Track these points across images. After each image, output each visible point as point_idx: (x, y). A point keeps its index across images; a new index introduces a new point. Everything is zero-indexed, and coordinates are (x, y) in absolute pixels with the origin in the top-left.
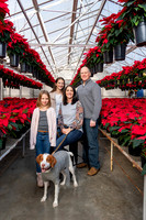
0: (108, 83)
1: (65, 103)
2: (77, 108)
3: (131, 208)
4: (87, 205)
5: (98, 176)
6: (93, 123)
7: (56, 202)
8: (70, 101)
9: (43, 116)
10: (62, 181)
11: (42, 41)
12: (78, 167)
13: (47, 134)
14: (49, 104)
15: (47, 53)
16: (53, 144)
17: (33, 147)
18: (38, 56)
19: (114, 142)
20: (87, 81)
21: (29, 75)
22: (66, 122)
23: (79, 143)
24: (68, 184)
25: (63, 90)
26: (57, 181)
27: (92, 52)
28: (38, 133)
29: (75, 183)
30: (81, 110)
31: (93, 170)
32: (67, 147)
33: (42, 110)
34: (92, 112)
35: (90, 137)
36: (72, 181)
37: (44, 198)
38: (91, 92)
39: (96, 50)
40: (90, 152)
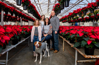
0: (63, 20)
1: (45, 25)
4: (53, 63)
5: (58, 53)
6: (56, 32)
8: (47, 24)
9: (36, 29)
13: (38, 36)
14: (39, 25)
16: (40, 40)
17: (32, 41)
18: (35, 7)
20: (54, 16)
22: (46, 32)
28: (34, 36)
29: (49, 55)
30: (51, 27)
31: (56, 51)
32: (46, 42)
33: (36, 27)
37: (36, 60)
39: (58, 4)
40: (55, 44)
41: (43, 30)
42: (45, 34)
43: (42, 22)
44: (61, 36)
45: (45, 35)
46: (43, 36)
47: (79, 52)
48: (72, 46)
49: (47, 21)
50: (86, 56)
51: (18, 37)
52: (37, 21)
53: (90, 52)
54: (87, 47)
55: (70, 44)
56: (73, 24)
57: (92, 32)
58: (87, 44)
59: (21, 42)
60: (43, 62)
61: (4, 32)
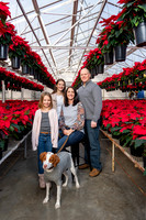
0: (109, 85)
2: (79, 110)
3: (133, 209)
4: (89, 206)
5: (100, 176)
6: (94, 124)
7: (58, 203)
8: (71, 103)
9: (45, 118)
10: (64, 182)
11: (43, 43)
12: (80, 168)
13: (49, 135)
14: (51, 106)
15: (49, 56)
16: (55, 145)
18: (39, 59)
19: (115, 143)
20: (87, 83)
21: (30, 77)
22: (68, 123)
23: (81, 144)
24: (70, 185)
25: (64, 92)
26: (59, 182)
27: (93, 54)
29: (77, 184)
30: (82, 112)
31: (95, 171)
32: (69, 148)
33: (45, 111)
34: (93, 113)
36: (74, 183)
37: (46, 200)
38: (91, 93)
39: (97, 52)
40: (92, 153)
42: (68, 128)
46: (61, 135)
51: (2, 145)
55: (133, 160)
56: (132, 94)
59: (9, 153)
60: (64, 203)
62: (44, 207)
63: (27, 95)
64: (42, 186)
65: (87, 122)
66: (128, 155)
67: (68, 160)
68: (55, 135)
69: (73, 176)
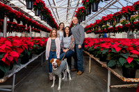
0: (88, 30)
1: (65, 36)
5: (83, 75)
6: (80, 46)
7: (59, 87)
8: (67, 35)
9: (53, 42)
13: (55, 52)
16: (58, 57)
17: (47, 59)
20: (76, 25)
23: (72, 58)
28: (50, 51)
30: (73, 40)
31: (80, 72)
34: (79, 41)
35: (78, 54)
37: (53, 85)
39: (82, 8)
40: (78, 62)
41: (62, 43)
42: (65, 49)
43: (61, 33)
44: (86, 52)
45: (65, 51)
46: (62, 52)
47: (115, 73)
48: (104, 65)
49: (67, 31)
50: (125, 80)
51: (29, 54)
52: (54, 31)
53: (129, 73)
54: (127, 66)
55: (101, 63)
56: (100, 36)
57: (132, 46)
58: (127, 63)
59: (33, 60)
61: (11, 46)
62: (52, 89)
63: (43, 34)
64: (51, 79)
65: (76, 45)
66: (98, 61)
67: (66, 65)
68: (58, 51)
69: (68, 74)
